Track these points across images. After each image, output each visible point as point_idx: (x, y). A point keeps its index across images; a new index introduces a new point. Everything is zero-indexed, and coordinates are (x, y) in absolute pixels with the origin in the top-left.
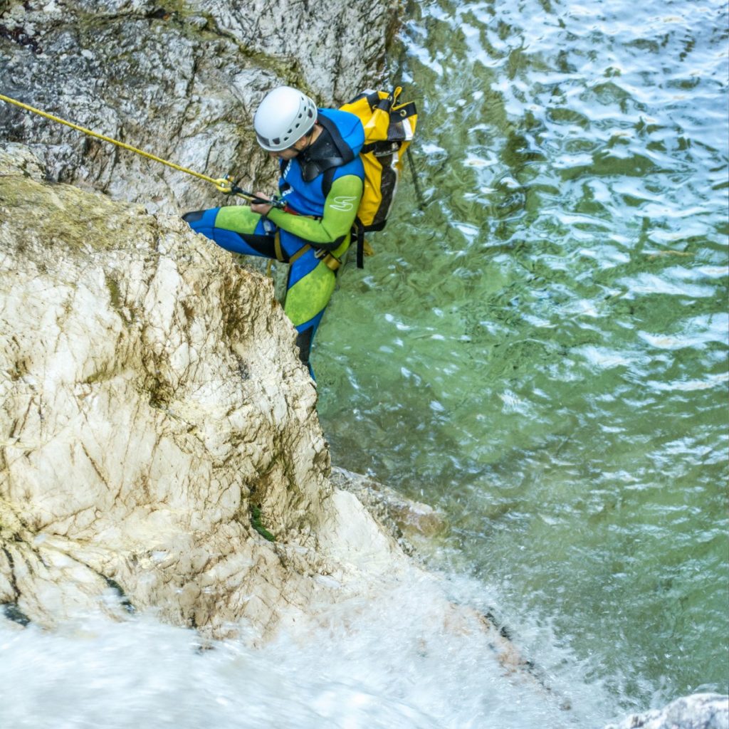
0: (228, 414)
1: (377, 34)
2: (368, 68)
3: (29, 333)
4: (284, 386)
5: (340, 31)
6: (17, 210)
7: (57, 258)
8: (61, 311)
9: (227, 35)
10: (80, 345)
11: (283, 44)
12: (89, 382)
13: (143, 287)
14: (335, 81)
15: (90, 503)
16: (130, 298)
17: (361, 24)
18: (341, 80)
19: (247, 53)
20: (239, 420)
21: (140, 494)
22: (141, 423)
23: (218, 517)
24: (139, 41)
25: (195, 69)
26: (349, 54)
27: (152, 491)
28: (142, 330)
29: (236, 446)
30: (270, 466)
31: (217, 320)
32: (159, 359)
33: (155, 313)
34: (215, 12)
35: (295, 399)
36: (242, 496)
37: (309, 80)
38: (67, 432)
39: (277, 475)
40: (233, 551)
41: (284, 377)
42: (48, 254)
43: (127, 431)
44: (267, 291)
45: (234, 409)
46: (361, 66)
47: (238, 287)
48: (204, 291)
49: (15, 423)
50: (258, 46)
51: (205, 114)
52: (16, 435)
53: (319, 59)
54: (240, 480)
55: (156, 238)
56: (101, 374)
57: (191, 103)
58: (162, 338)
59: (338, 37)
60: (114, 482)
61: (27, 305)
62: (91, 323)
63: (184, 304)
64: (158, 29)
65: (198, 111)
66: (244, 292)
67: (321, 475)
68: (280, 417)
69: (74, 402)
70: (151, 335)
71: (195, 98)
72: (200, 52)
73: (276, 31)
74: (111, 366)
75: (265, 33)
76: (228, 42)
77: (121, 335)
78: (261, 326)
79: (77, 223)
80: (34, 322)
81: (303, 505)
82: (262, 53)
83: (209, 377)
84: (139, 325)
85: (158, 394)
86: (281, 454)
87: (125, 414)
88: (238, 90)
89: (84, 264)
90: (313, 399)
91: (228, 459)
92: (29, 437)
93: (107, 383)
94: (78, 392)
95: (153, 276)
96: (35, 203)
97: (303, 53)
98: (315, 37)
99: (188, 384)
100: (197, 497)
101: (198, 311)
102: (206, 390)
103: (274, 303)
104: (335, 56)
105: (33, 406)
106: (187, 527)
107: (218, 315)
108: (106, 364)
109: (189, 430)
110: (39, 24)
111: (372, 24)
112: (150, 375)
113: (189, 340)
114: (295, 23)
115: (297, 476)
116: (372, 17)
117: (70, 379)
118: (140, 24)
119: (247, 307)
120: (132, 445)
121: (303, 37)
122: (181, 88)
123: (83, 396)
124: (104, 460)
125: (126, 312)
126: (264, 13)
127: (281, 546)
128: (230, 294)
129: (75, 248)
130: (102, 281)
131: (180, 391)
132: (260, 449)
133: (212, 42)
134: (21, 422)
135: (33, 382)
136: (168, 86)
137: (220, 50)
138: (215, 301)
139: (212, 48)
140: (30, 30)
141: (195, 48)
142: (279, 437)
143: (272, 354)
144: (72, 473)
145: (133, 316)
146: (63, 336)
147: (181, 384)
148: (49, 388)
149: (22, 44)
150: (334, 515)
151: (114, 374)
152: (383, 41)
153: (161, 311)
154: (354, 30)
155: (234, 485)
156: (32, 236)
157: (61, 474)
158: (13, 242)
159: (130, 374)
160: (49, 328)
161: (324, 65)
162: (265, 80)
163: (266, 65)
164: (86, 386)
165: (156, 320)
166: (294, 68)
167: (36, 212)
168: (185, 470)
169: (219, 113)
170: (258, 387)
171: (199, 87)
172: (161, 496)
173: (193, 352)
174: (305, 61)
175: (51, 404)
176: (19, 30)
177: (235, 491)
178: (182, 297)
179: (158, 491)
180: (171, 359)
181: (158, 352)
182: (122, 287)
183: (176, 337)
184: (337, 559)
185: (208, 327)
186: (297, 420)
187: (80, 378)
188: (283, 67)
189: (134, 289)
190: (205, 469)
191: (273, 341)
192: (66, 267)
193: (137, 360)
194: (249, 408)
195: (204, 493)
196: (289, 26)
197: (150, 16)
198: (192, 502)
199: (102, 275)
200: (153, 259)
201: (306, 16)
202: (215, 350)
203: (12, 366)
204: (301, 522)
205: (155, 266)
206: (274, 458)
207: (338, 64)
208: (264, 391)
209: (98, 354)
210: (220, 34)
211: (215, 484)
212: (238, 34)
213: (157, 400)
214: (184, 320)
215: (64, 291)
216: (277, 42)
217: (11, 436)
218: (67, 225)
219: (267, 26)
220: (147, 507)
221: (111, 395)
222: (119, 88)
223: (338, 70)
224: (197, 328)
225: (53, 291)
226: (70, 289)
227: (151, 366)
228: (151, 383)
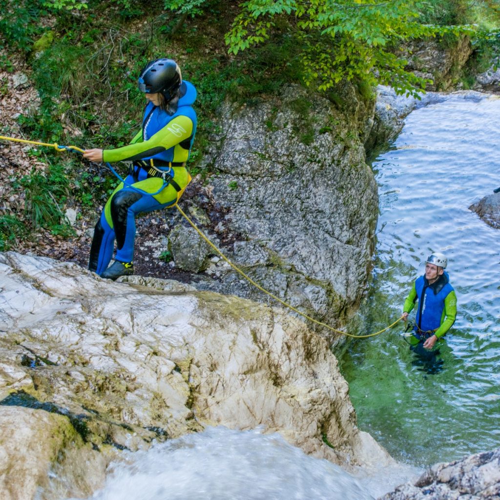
0: (309, 392)
1: (363, 270)
2: (360, 284)
3: (217, 352)
4: (334, 382)
5: (347, 269)
6: (210, 303)
7: (228, 323)
8: (231, 344)
9: (300, 273)
10: (240, 359)
11: (324, 275)
12: (245, 373)
13: (268, 336)
14: (347, 289)
15: (248, 425)
16: (262, 340)
17: (356, 266)
18: (349, 289)
19: (309, 280)
20: (314, 394)
21: (270, 423)
22: (270, 392)
23: (307, 434)
24: (263, 276)
25: (288, 286)
26: (352, 278)
27: (276, 422)
28: (269, 353)
29: (314, 405)
30: (330, 416)
31: (302, 351)
32: (277, 367)
33: (274, 347)
34: (294, 263)
35: (339, 388)
36: (318, 428)
37: (335, 289)
38: (236, 394)
39: (333, 421)
40: (315, 450)
41: (333, 379)
42: (225, 321)
43: (263, 395)
44: (323, 342)
45: (311, 390)
46: (357, 283)
47: (310, 339)
48: (295, 338)
49: (212, 390)
50: (313, 277)
51: (292, 303)
52: (212, 395)
53: (339, 280)
54: (316, 420)
55: (273, 317)
56: (250, 371)
57: (286, 300)
58: (277, 358)
59: (347, 271)
60: (258, 417)
61: (215, 341)
62: (244, 349)
63: (286, 343)
64: (271, 271)
65: (290, 303)
66: (313, 341)
67: (353, 424)
68: (332, 395)
69: (239, 382)
70: (272, 356)
71: (288, 298)
72: (289, 279)
73: (321, 270)
74: (255, 367)
75: (316, 271)
76: (301, 275)
77: (259, 355)
78: (321, 357)
79: (237, 309)
80: (219, 348)
81: (346, 436)
82: (315, 280)
83: (300, 376)
84: (267, 351)
85: (277, 381)
86: (334, 412)
87: (262, 388)
88: (306, 294)
89: (241, 325)
90: (347, 389)
91: (310, 411)
92: (218, 396)
93: (253, 375)
94: (240, 377)
95: (272, 331)
96: (218, 301)
97: (333, 278)
98: (337, 272)
99: (290, 379)
100: (297, 426)
101: (293, 347)
102: (299, 381)
103: (327, 348)
104: (346, 279)
105: (220, 383)
106: (293, 438)
107: (302, 350)
108: (252, 367)
109: (292, 397)
110: (222, 272)
111: (360, 266)
112: (272, 373)
113: (290, 359)
114: (328, 266)
115: (342, 423)
116: (360, 263)
117: (237, 372)
118: (263, 269)
119: (315, 348)
120: (266, 401)
121: (332, 272)
122: (282, 293)
123: (243, 380)
124: (253, 407)
125: (261, 345)
126: (315, 263)
127: (336, 451)
128: (307, 342)
129: (236, 319)
130: (249, 332)
131: (287, 381)
132: (325, 408)
133: (294, 276)
134: (214, 389)
135: (219, 373)
136: (277, 293)
137: (298, 279)
138: (300, 343)
139: (294, 278)
140: (218, 274)
141: (287, 278)
142: (333, 404)
143: (327, 369)
144: (238, 412)
145: (264, 347)
146: (232, 354)
147: (287, 378)
148: (227, 376)
149: (215, 279)
150: (360, 442)
151: (256, 371)
152: (365, 273)
153: (276, 346)
154: (353, 268)
155: (314, 422)
156: (217, 313)
157: (234, 412)
158: (209, 315)
159: (263, 372)
160: (226, 350)
161: (341, 283)
162: (317, 289)
163: (318, 284)
164: (244, 375)
165: (274, 349)
166: (329, 284)
167: (218, 304)
168: (291, 413)
169: (299, 303)
170: (322, 382)
171: (290, 293)
172: (281, 424)
173: (292, 364)
174: (334, 282)
175: (228, 382)
176: (214, 274)
177: (314, 425)
178: (285, 340)
179: (279, 422)
180: (282, 367)
181: (276, 364)
182: (258, 335)
183: (284, 358)
184: (363, 460)
185: (298, 354)
186: (341, 398)
187: (241, 372)
188: (324, 284)
189: (264, 335)
190: (300, 414)
191: (327, 364)
192: (233, 326)
193: (266, 365)
194: (319, 390)
195: (300, 424)
196: (326, 268)
197: (268, 266)
198: (295, 428)
199: (249, 330)
200: (271, 324)
201: (333, 263)
202: (302, 365)
203: (210, 366)
204: (346, 443)
205: (273, 327)
206: (331, 413)
207: (347, 282)
208: (325, 384)
209: (249, 362)
210: (297, 272)
211: (305, 421)
212: (305, 272)
213: (276, 384)
214: (286, 350)
215: (232, 336)
216: (321, 275)
217: (210, 394)
218: (232, 310)
219: (317, 268)
220: (275, 429)
221: (255, 380)
222: (256, 295)
223: (347, 285)
224: (293, 354)
225: (227, 336)
226: (235, 335)
227: (273, 369)
228: (273, 376)
